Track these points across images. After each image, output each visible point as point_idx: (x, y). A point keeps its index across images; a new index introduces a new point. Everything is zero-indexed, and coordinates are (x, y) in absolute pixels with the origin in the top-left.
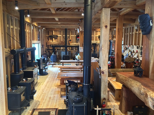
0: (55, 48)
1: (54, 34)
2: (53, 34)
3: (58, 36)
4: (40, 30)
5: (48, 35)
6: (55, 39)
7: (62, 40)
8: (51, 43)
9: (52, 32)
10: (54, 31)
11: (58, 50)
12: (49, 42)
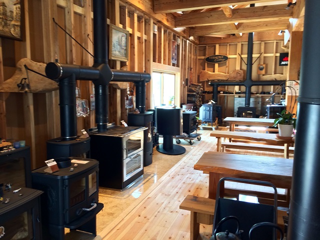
0: (219, 89)
1: (217, 53)
2: (215, 53)
3: (229, 56)
4: (180, 41)
5: (203, 57)
6: (219, 67)
7: (238, 68)
8: (210, 77)
9: (213, 47)
10: (217, 46)
11: (227, 93)
12: (204, 72)
